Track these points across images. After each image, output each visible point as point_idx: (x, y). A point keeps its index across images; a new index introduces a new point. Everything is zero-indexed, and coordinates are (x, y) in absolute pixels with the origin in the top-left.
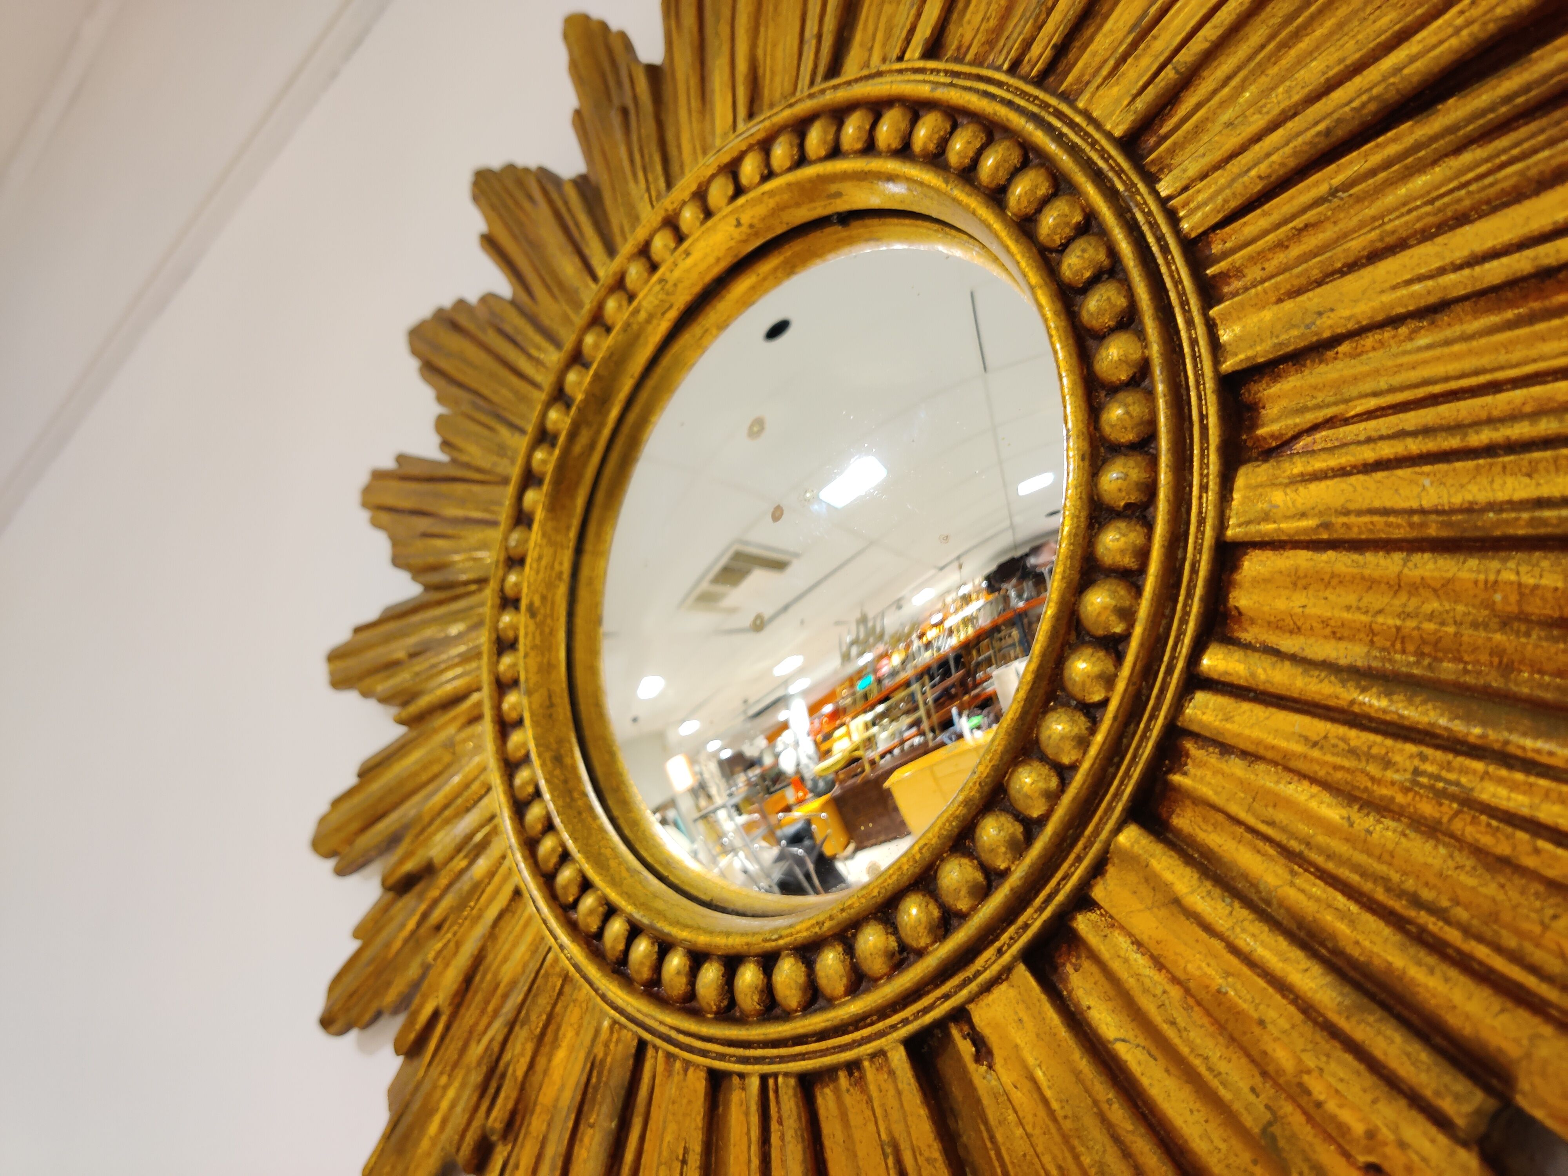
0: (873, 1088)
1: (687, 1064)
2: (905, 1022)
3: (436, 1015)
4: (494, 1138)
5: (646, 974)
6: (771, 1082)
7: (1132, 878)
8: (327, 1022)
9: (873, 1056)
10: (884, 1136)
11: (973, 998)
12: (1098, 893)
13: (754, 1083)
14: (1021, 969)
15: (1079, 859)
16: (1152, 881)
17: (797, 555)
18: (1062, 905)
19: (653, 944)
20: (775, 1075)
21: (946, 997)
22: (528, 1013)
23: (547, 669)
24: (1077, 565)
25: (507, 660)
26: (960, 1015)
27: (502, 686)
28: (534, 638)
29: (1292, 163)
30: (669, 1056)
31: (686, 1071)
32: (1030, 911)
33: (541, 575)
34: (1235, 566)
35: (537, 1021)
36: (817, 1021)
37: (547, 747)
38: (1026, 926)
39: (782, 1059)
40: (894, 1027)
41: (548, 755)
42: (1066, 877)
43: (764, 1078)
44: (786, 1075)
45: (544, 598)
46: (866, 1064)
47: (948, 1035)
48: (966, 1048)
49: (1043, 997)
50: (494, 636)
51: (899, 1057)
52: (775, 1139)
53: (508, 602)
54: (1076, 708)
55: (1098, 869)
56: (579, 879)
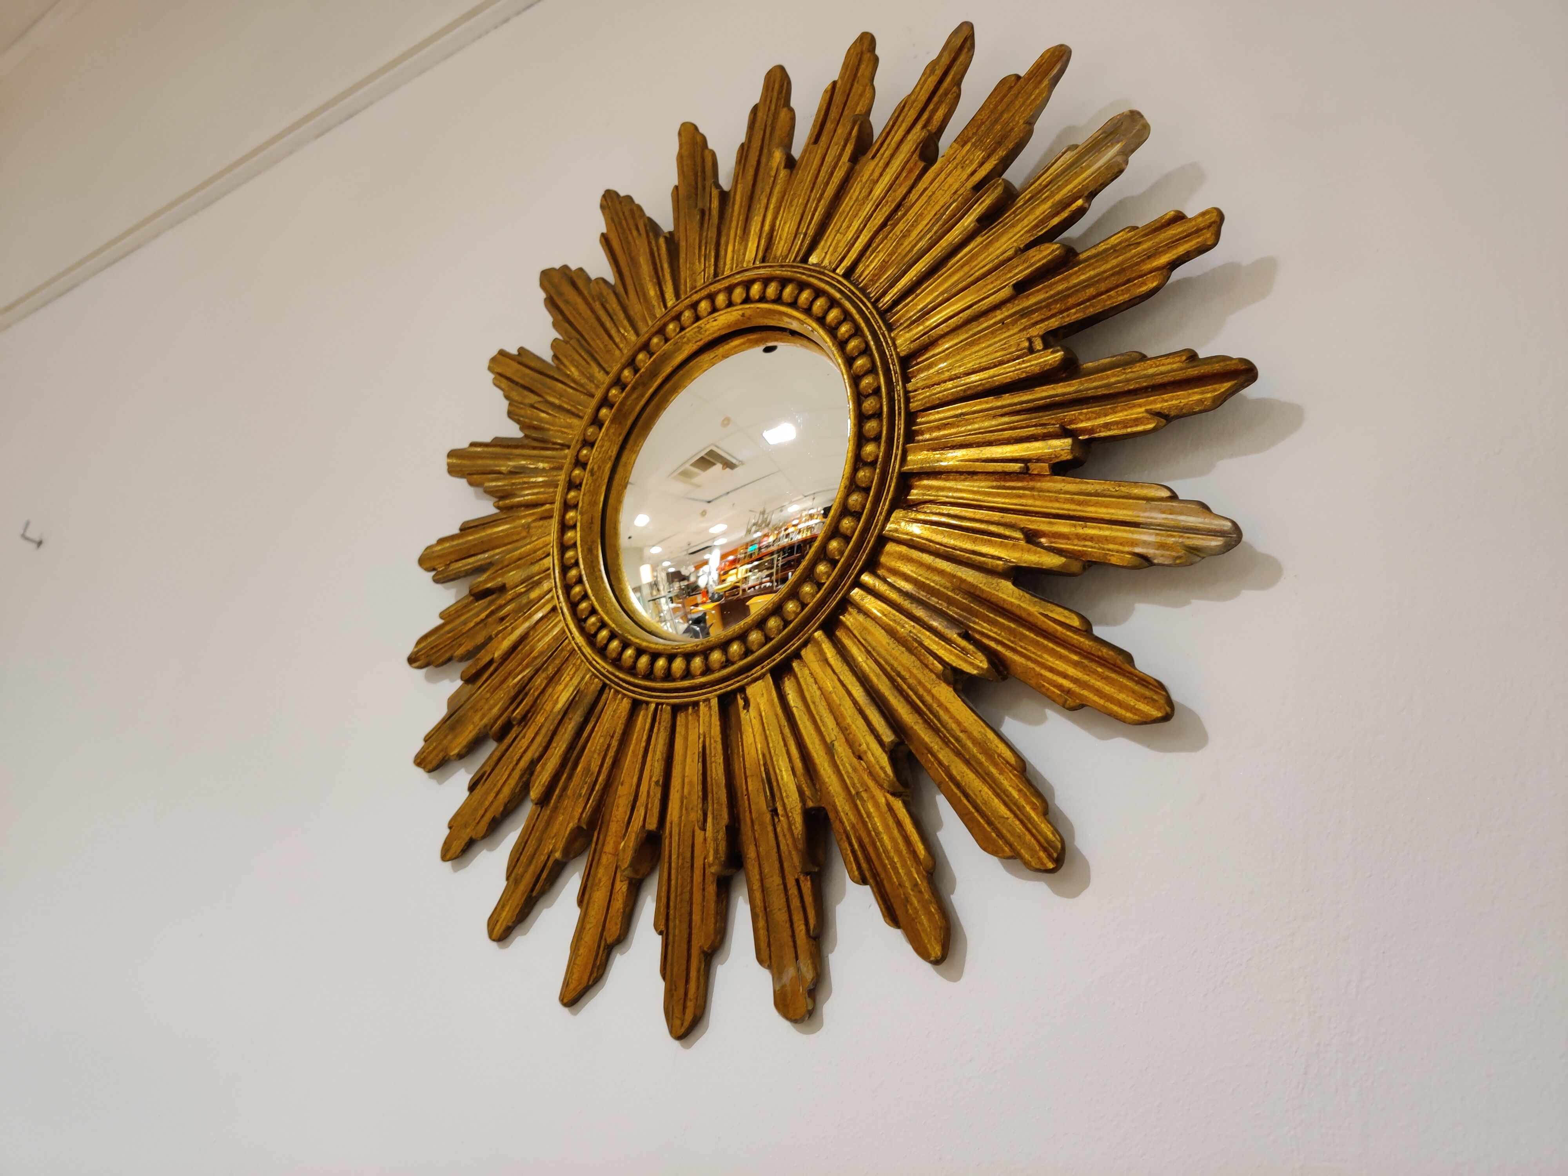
0: (701, 714)
1: (625, 695)
2: (720, 689)
3: (491, 662)
4: (514, 723)
5: (614, 655)
6: (660, 707)
7: (815, 649)
8: (412, 660)
9: (705, 701)
10: (701, 731)
11: (749, 684)
12: (803, 653)
13: (653, 706)
14: (769, 675)
15: (800, 639)
16: (821, 652)
17: (742, 463)
18: (789, 654)
19: (621, 643)
20: (662, 704)
21: (738, 681)
22: (547, 667)
23: (595, 503)
24: (831, 529)
25: (572, 494)
26: (742, 690)
27: (567, 506)
28: (590, 486)
29: (950, 397)
30: (617, 692)
31: (622, 699)
32: (777, 654)
33: (600, 456)
34: (884, 546)
35: (551, 670)
36: (686, 683)
37: (586, 543)
38: (774, 660)
39: (667, 698)
40: (716, 690)
41: (586, 547)
42: (793, 645)
43: (657, 704)
44: (668, 704)
45: (599, 467)
46: (701, 703)
47: (736, 698)
48: (741, 703)
49: (773, 687)
50: (568, 479)
51: (714, 702)
52: (655, 730)
53: (580, 463)
54: (815, 583)
55: (805, 644)
56: (590, 608)
